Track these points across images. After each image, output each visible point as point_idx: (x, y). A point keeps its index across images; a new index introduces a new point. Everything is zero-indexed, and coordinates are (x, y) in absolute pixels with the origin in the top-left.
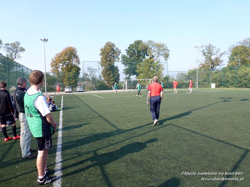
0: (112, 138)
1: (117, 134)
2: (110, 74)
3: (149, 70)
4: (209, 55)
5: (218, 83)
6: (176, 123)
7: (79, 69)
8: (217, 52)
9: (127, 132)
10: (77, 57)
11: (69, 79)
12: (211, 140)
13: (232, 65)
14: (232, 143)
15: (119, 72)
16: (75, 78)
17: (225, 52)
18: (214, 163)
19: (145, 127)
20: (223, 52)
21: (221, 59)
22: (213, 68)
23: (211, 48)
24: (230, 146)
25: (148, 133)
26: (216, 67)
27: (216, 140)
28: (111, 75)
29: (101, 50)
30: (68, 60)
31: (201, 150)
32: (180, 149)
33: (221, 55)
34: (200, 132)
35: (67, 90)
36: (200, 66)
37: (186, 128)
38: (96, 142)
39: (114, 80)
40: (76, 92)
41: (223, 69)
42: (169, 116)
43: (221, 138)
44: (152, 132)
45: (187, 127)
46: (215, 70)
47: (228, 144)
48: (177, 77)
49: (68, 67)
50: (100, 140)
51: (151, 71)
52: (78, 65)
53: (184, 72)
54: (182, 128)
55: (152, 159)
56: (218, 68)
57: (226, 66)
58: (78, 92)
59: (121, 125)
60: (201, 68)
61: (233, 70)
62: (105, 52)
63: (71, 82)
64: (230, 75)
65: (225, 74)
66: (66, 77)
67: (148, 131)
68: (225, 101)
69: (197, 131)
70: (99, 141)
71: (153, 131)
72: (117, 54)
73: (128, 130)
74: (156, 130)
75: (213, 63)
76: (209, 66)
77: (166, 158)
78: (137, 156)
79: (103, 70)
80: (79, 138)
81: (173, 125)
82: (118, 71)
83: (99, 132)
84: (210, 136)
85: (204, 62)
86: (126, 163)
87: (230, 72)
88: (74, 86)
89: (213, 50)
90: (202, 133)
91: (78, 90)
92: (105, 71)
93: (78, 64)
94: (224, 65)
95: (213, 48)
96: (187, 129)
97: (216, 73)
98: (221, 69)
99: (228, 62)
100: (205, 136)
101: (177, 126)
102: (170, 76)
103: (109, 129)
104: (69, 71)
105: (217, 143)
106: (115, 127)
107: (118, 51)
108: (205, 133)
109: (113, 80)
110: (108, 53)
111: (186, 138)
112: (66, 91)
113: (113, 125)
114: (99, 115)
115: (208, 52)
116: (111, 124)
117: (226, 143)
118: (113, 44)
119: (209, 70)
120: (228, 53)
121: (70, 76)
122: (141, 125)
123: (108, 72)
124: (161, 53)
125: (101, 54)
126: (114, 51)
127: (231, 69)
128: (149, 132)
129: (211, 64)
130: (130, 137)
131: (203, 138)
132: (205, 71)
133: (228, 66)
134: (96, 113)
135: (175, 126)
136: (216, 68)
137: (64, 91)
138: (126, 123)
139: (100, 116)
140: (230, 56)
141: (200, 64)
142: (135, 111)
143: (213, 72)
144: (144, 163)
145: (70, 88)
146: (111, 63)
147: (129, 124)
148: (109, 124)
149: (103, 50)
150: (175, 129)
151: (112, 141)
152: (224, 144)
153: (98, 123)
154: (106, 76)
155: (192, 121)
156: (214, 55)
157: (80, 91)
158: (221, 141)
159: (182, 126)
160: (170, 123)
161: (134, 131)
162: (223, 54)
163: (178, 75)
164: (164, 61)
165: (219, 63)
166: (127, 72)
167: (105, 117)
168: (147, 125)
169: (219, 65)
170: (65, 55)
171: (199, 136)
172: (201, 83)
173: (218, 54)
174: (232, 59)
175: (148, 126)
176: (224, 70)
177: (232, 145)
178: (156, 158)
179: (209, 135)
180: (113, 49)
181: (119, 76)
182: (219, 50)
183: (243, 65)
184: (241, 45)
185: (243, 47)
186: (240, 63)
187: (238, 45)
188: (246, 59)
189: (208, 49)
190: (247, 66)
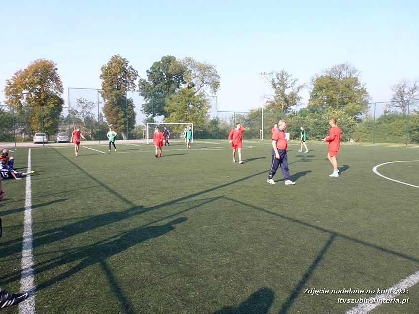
0: (125, 221)
1: (132, 215)
2: (118, 112)
3: (186, 108)
4: (282, 88)
5: (294, 133)
6: (231, 195)
7: (61, 102)
8: (293, 83)
9: (151, 211)
10: (57, 80)
11: (41, 119)
12: (283, 220)
13: (315, 105)
14: (313, 224)
15: (135, 110)
16: (53, 118)
17: (304, 84)
18: (287, 254)
19: (180, 202)
20: (302, 84)
21: (299, 94)
22: (287, 108)
23: (285, 77)
24: (311, 228)
25: (185, 212)
26: (292, 107)
27: (291, 219)
28: (121, 114)
29: (102, 70)
30: (39, 83)
31: (269, 235)
32: (236, 236)
33: (299, 89)
34: (266, 207)
35: (37, 138)
36: (268, 104)
37: (245, 202)
38: (96, 230)
39: (125, 124)
40: (56, 142)
41: (302, 111)
42: (218, 183)
43: (298, 218)
44: (191, 210)
45: (247, 201)
46: (289, 112)
47: (308, 225)
48: (231, 121)
49: (40, 97)
50: (103, 225)
51: (189, 110)
52: (60, 95)
53: (242, 114)
54: (239, 202)
55: (194, 252)
56: (294, 108)
57: (305, 106)
58: (60, 142)
59: (140, 199)
60: (269, 108)
61: (316, 113)
62: (110, 73)
63: (46, 125)
64: (312, 120)
65: (304, 119)
66: (37, 114)
67: (185, 208)
68: (304, 160)
69: (261, 206)
70: (102, 227)
71: (193, 208)
72: (132, 78)
73: (152, 208)
74: (198, 206)
75: (286, 101)
76: (281, 105)
77: (216, 250)
78: (168, 249)
79: (106, 105)
80: (65, 223)
81: (225, 198)
82: (132, 106)
83: (100, 211)
84: (282, 214)
85: (273, 98)
86: (151, 261)
87: (312, 116)
88: (51, 131)
89: (288, 80)
90: (270, 210)
91: (58, 139)
92: (109, 107)
93: (60, 93)
94: (302, 105)
95: (288, 76)
96: (246, 205)
97: (291, 116)
98: (299, 110)
99: (309, 100)
100: (274, 214)
101: (232, 200)
102: (220, 119)
103: (119, 206)
104: (42, 105)
105: (293, 223)
106: (129, 202)
107: (133, 73)
108: (274, 210)
109: (123, 122)
110: (115, 75)
111: (245, 217)
112: (35, 140)
113: (125, 200)
114: (100, 183)
115: (280, 83)
116: (122, 198)
117: (305, 224)
118: (124, 60)
119: (281, 112)
120: (310, 86)
121: (44, 114)
122: (173, 199)
123: (115, 109)
124: (206, 80)
125: (101, 76)
126: (125, 72)
127: (314, 112)
128: (187, 210)
129: (283, 102)
130: (156, 219)
131: (270, 217)
132: (275, 112)
133: (309, 107)
134: (94, 179)
135: (228, 199)
136: (290, 109)
137: (32, 141)
138: (148, 196)
139: (102, 185)
140: (311, 91)
141: (267, 102)
142: (162, 176)
143: (287, 114)
144: (180, 260)
145: (43, 135)
146: (121, 92)
147: (153, 198)
148: (118, 199)
149: (106, 70)
150: (229, 205)
151: (125, 227)
152: (302, 226)
153: (99, 198)
154: (112, 115)
155: (254, 191)
156: (289, 87)
157: (62, 140)
158: (297, 221)
159: (239, 200)
160: (222, 195)
161: (162, 208)
162: (302, 87)
163: (233, 118)
164: (210, 94)
165: (295, 101)
166: (148, 109)
167: (110, 186)
168: (184, 198)
169: (295, 104)
170: (33, 75)
171: (266, 214)
172: (268, 131)
173: (295, 87)
174: (314, 96)
175: (186, 200)
176: (303, 113)
177: (313, 226)
178: (200, 251)
179: (280, 212)
180: (124, 68)
181: (134, 115)
182: (297, 80)
183: (330, 105)
184: (328, 75)
185: (330, 78)
186: (325, 102)
187: (324, 74)
188: (334, 97)
189: (280, 78)
190: (335, 108)
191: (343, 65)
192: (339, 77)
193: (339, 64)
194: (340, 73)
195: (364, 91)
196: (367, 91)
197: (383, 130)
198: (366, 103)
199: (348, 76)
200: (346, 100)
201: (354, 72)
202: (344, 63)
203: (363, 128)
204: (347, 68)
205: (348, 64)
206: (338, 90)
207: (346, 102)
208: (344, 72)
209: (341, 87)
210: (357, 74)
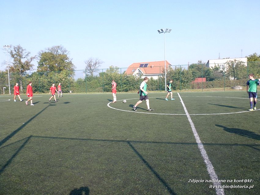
4: (18, 57)
8: (27, 55)
13: (42, 70)
17: (36, 56)
20: (33, 56)
21: (31, 63)
22: (23, 72)
23: (20, 50)
26: (27, 71)
33: (31, 59)
36: (8, 69)
41: (33, 74)
46: (25, 74)
56: (29, 72)
57: (36, 71)
75: (22, 67)
76: (19, 70)
85: (12, 65)
89: (23, 53)
94: (34, 70)
95: (23, 50)
98: (31, 74)
99: (38, 67)
115: (17, 54)
119: (19, 74)
120: (39, 58)
127: (41, 74)
129: (20, 67)
136: (26, 72)
140: (39, 61)
141: (8, 67)
143: (24, 76)
156: (24, 58)
162: (34, 58)
165: (29, 67)
169: (29, 69)
173: (29, 58)
174: (41, 65)
182: (29, 53)
183: (52, 71)
184: (50, 52)
185: (51, 54)
186: (49, 69)
187: (47, 51)
188: (54, 65)
189: (17, 51)
190: (55, 72)
191: (59, 47)
192: (57, 54)
193: (56, 46)
194: (57, 51)
195: (70, 63)
196: (73, 63)
197: (87, 85)
198: (72, 70)
199: (62, 54)
200: (62, 68)
201: (66, 51)
202: (59, 46)
203: (76, 84)
204: (61, 49)
205: (62, 46)
206: (56, 61)
207: (62, 69)
208: (59, 51)
209: (58, 59)
210: (67, 52)
